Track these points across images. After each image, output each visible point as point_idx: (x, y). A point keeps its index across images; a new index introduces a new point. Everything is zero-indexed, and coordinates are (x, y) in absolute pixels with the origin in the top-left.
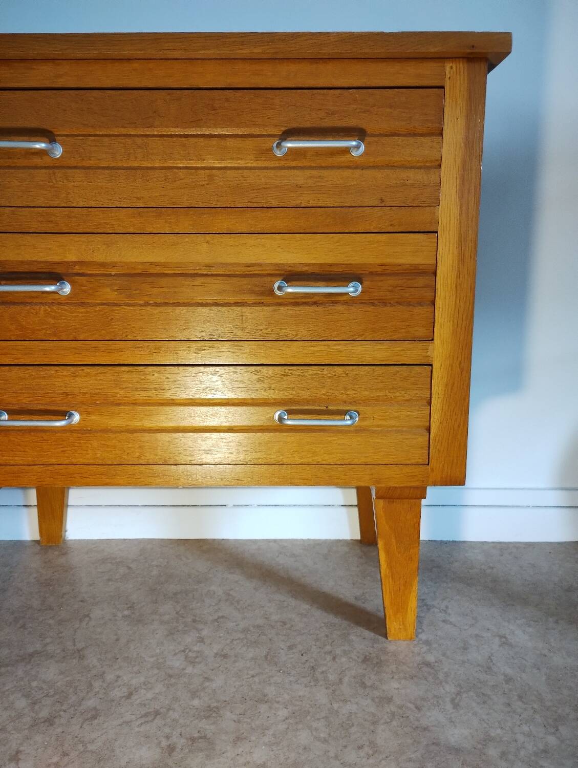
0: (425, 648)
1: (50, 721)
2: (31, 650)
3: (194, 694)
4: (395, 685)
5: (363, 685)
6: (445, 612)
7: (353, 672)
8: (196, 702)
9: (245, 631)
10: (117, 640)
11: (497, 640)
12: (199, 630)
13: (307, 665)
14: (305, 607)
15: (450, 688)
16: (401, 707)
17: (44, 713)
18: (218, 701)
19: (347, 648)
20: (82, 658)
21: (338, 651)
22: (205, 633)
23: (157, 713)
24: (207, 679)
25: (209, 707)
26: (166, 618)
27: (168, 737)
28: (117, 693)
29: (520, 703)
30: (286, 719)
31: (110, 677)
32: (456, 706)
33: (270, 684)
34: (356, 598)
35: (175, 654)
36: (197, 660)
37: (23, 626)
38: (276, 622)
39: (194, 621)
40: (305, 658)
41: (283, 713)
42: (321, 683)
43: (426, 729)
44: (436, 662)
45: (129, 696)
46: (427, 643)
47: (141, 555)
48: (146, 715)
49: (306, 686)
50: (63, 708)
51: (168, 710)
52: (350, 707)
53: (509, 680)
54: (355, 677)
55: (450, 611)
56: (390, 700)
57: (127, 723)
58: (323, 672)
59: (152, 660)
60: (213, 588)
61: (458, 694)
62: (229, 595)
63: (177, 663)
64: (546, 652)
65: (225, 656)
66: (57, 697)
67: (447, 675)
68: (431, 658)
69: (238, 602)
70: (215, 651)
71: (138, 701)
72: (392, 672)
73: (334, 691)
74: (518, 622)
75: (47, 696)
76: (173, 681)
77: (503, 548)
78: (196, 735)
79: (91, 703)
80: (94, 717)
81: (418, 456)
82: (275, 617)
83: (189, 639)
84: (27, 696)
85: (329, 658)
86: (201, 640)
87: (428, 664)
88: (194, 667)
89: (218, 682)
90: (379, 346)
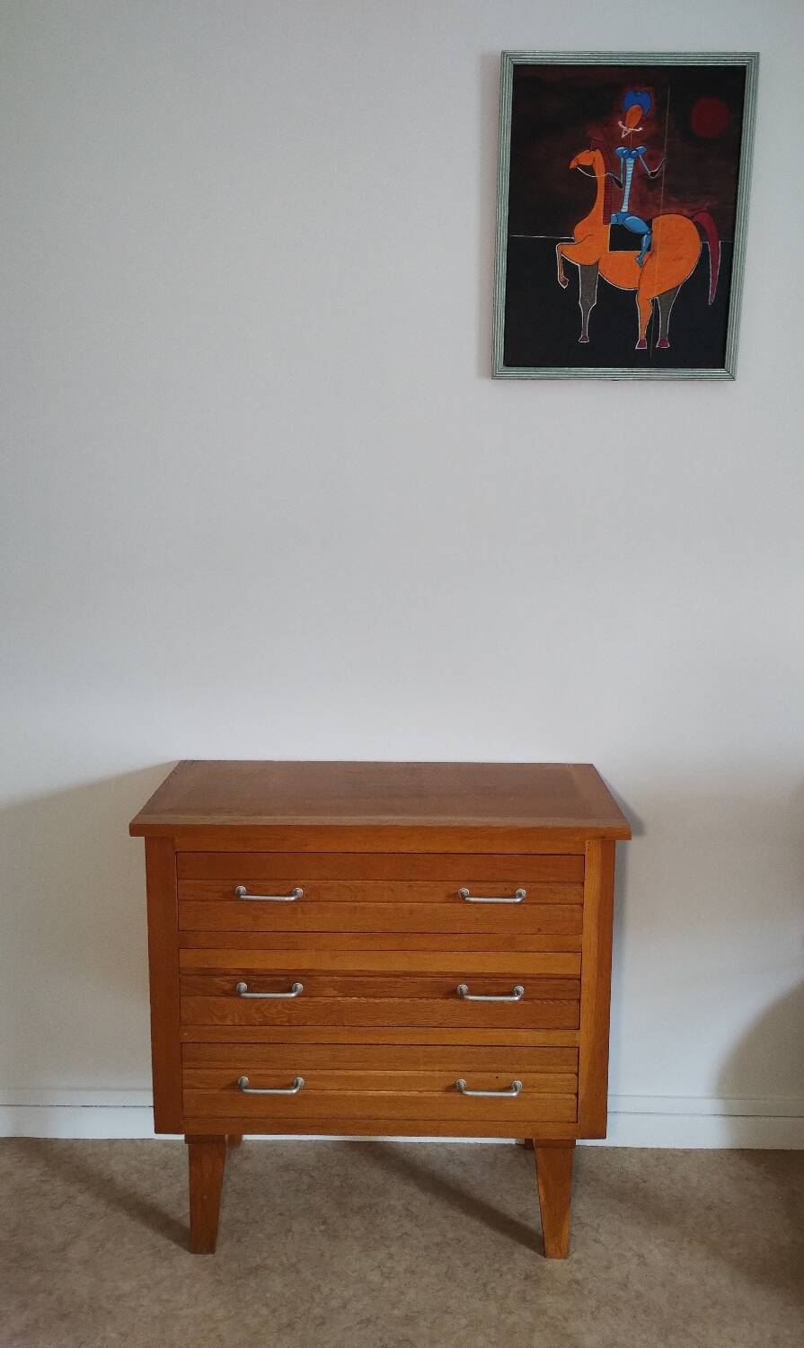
0: (575, 1267)
1: (291, 1325)
2: (254, 1265)
3: (394, 1306)
4: (549, 1299)
5: (524, 1300)
6: (597, 1231)
7: (516, 1289)
8: (396, 1312)
9: (426, 1248)
10: (322, 1255)
11: (635, 1260)
12: (389, 1247)
13: (480, 1282)
14: (475, 1224)
15: (592, 1302)
16: (552, 1318)
17: (285, 1320)
18: (413, 1312)
19: (511, 1266)
20: (298, 1272)
21: (505, 1268)
22: (393, 1250)
23: (369, 1321)
24: (402, 1293)
25: (407, 1316)
26: (357, 1234)
27: (381, 1340)
28: (335, 1303)
29: (643, 1316)
30: (467, 1326)
31: (326, 1290)
32: (595, 1318)
33: (452, 1298)
34: (520, 1215)
35: (372, 1270)
36: (392, 1276)
37: (239, 1241)
38: (452, 1240)
39: (382, 1237)
40: (477, 1275)
41: (464, 1322)
42: (492, 1297)
43: (569, 1336)
44: (584, 1279)
45: (345, 1307)
46: (578, 1261)
47: (319, 1161)
48: (360, 1322)
49: (480, 1300)
50: (298, 1315)
51: (377, 1318)
52: (512, 1319)
53: (639, 1296)
54: (518, 1293)
55: (600, 1230)
56: (544, 1312)
57: (350, 1328)
58: (492, 1288)
59: (356, 1274)
60: (392, 1202)
61: (598, 1308)
62: (407, 1209)
63: (375, 1277)
64: (673, 1271)
65: (413, 1272)
66: (290, 1306)
67: (590, 1292)
68: (579, 1276)
69: (417, 1217)
70: (405, 1267)
71: (353, 1311)
72: (548, 1289)
73: (501, 1305)
74: (658, 1241)
75: (282, 1305)
76: (375, 1293)
77: (660, 1155)
78: (401, 1338)
79: (317, 1311)
80: (323, 1323)
81: (569, 1114)
82: (450, 1235)
83: (381, 1255)
84: (267, 1305)
85: (497, 1274)
86: (391, 1256)
87: (577, 1282)
88: (390, 1281)
89: (411, 1295)
90: (537, 1033)
